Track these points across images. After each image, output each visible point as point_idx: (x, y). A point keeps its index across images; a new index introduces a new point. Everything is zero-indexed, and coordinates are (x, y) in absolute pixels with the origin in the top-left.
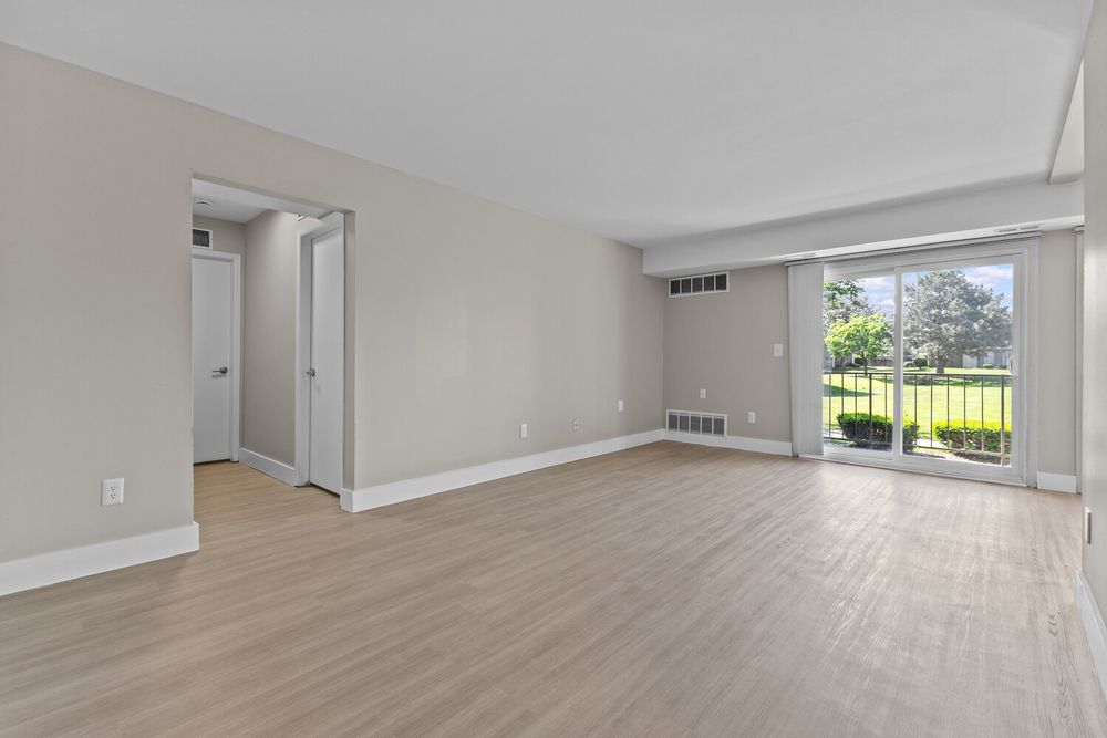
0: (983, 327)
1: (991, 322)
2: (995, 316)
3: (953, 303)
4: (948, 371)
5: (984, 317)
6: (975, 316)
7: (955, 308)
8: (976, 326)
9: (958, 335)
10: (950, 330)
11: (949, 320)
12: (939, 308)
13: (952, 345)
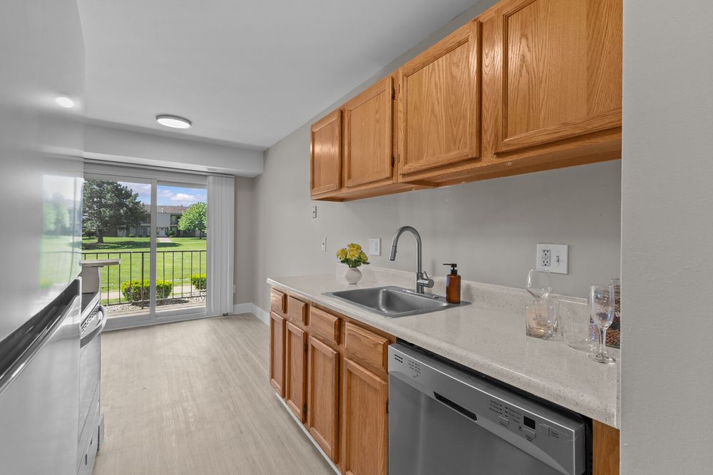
0: (126, 213)
1: (130, 209)
2: (133, 206)
3: (108, 196)
4: (106, 239)
5: (127, 206)
6: (121, 205)
7: (109, 198)
8: (122, 211)
9: (111, 217)
10: (107, 213)
11: (106, 206)
12: (101, 198)
13: (107, 222)
